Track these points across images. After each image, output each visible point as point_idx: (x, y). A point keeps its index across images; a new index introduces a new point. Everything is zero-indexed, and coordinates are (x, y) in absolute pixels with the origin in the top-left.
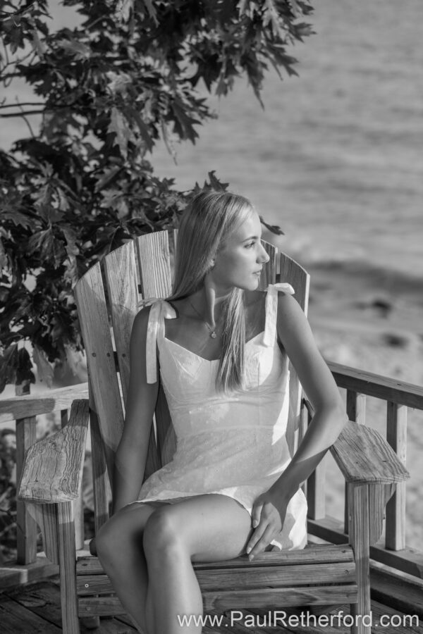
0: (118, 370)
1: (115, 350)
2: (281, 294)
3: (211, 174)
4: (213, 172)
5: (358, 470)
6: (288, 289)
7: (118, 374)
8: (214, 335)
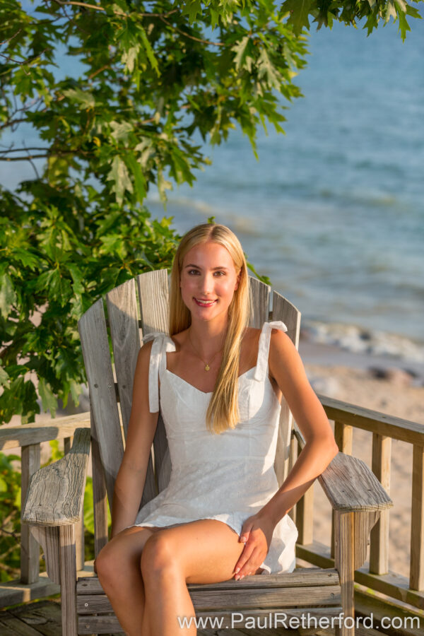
0: (118, 400)
1: (116, 381)
2: (274, 331)
5: (344, 498)
6: (281, 326)
7: (119, 404)
8: (208, 368)
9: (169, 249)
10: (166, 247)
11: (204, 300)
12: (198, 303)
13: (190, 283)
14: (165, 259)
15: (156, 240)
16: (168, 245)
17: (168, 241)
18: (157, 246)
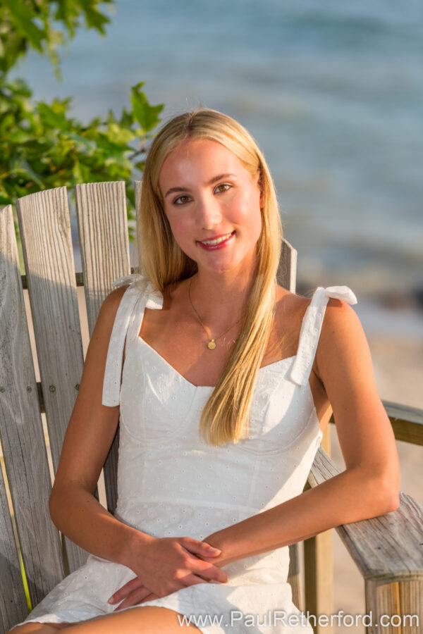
0: (42, 408)
1: (38, 380)
2: (334, 303)
3: (136, 90)
4: (139, 86)
5: (381, 559)
6: (346, 295)
7: (43, 416)
8: (212, 345)
9: (66, 150)
10: (61, 146)
11: (212, 239)
12: (206, 247)
13: (178, 216)
14: (61, 168)
15: (44, 134)
16: (64, 143)
17: (65, 136)
18: (46, 147)
